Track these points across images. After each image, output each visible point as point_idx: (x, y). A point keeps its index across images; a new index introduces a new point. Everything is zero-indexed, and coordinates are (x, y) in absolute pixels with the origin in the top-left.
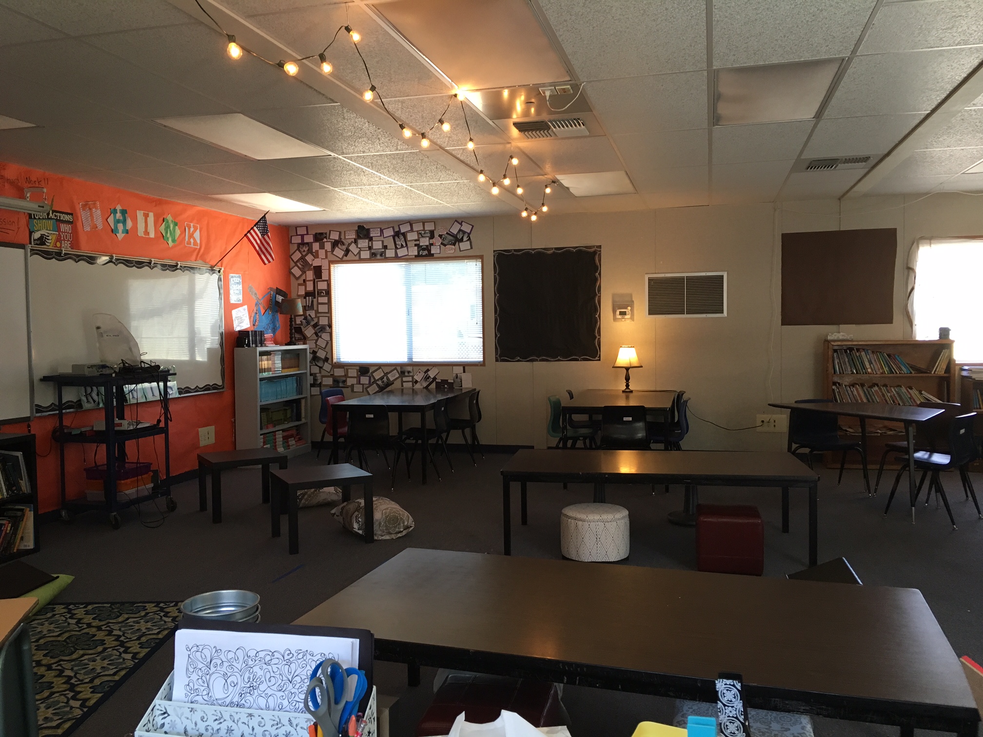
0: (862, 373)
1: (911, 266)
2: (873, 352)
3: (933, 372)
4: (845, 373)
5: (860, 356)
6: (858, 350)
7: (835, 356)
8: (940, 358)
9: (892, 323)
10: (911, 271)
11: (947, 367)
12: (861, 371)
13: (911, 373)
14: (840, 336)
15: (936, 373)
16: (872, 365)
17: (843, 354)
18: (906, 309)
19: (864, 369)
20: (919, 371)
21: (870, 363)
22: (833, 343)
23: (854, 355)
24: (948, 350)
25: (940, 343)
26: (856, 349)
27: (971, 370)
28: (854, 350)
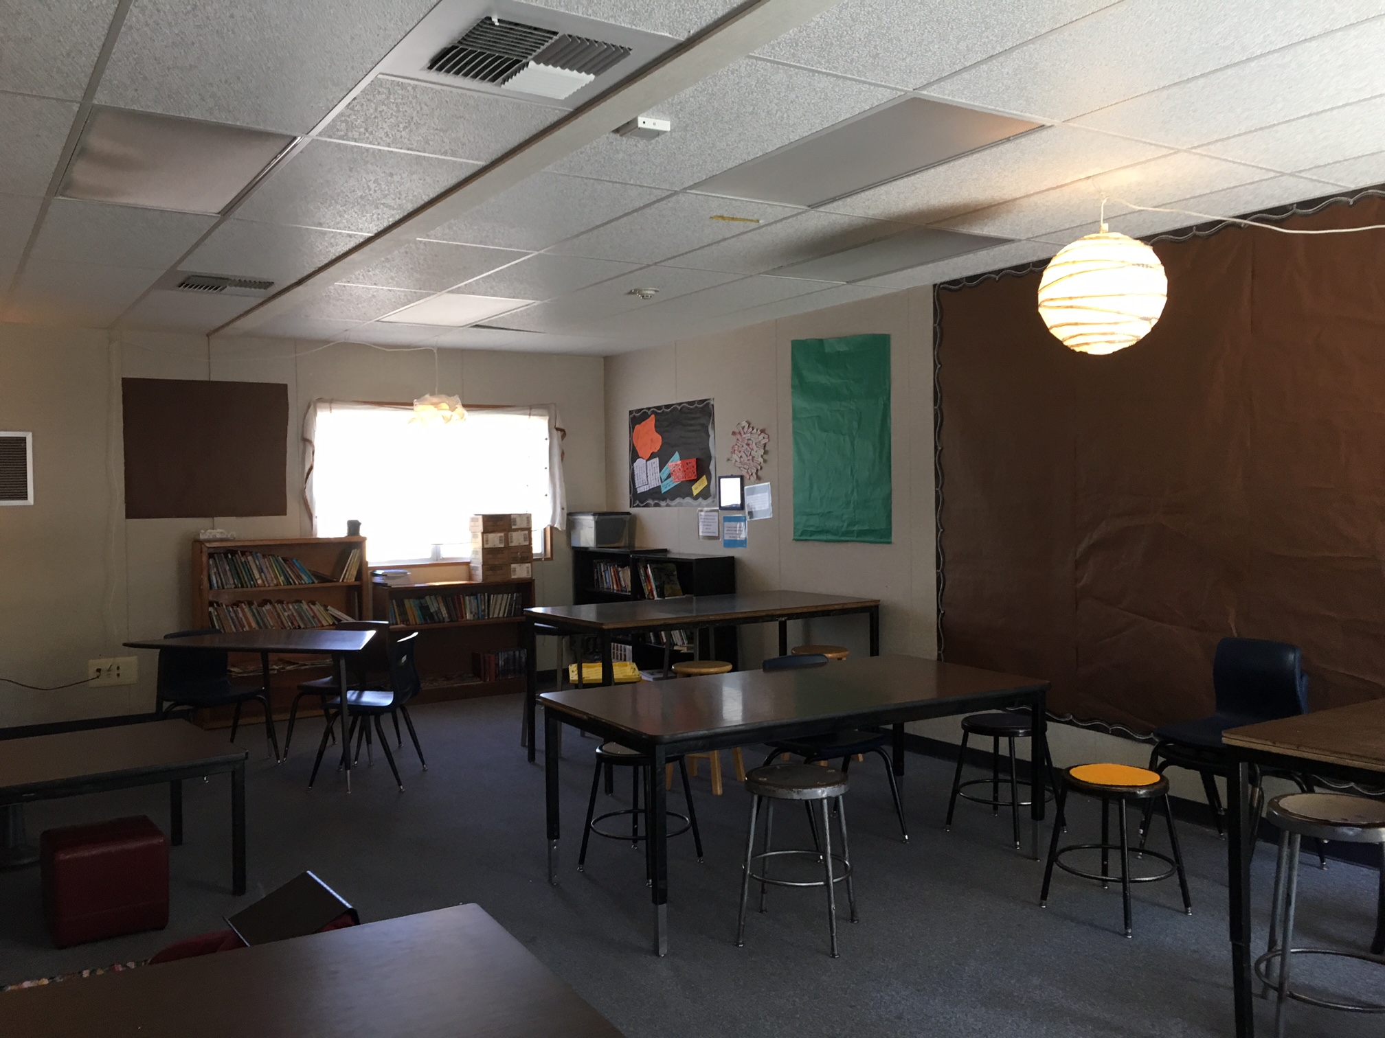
0: (249, 586)
1: (308, 437)
2: (264, 556)
3: (341, 581)
4: (226, 587)
5: (247, 563)
6: (243, 553)
7: (211, 562)
8: (349, 561)
9: (285, 514)
10: (307, 443)
11: (358, 573)
12: (248, 583)
13: (313, 583)
14: (218, 533)
15: (345, 581)
16: (262, 574)
17: (222, 560)
18: (303, 497)
19: (253, 581)
20: (323, 579)
21: (261, 571)
22: (208, 545)
23: (239, 561)
24: (359, 551)
25: (349, 541)
26: (241, 552)
27: (386, 575)
28: (238, 554)
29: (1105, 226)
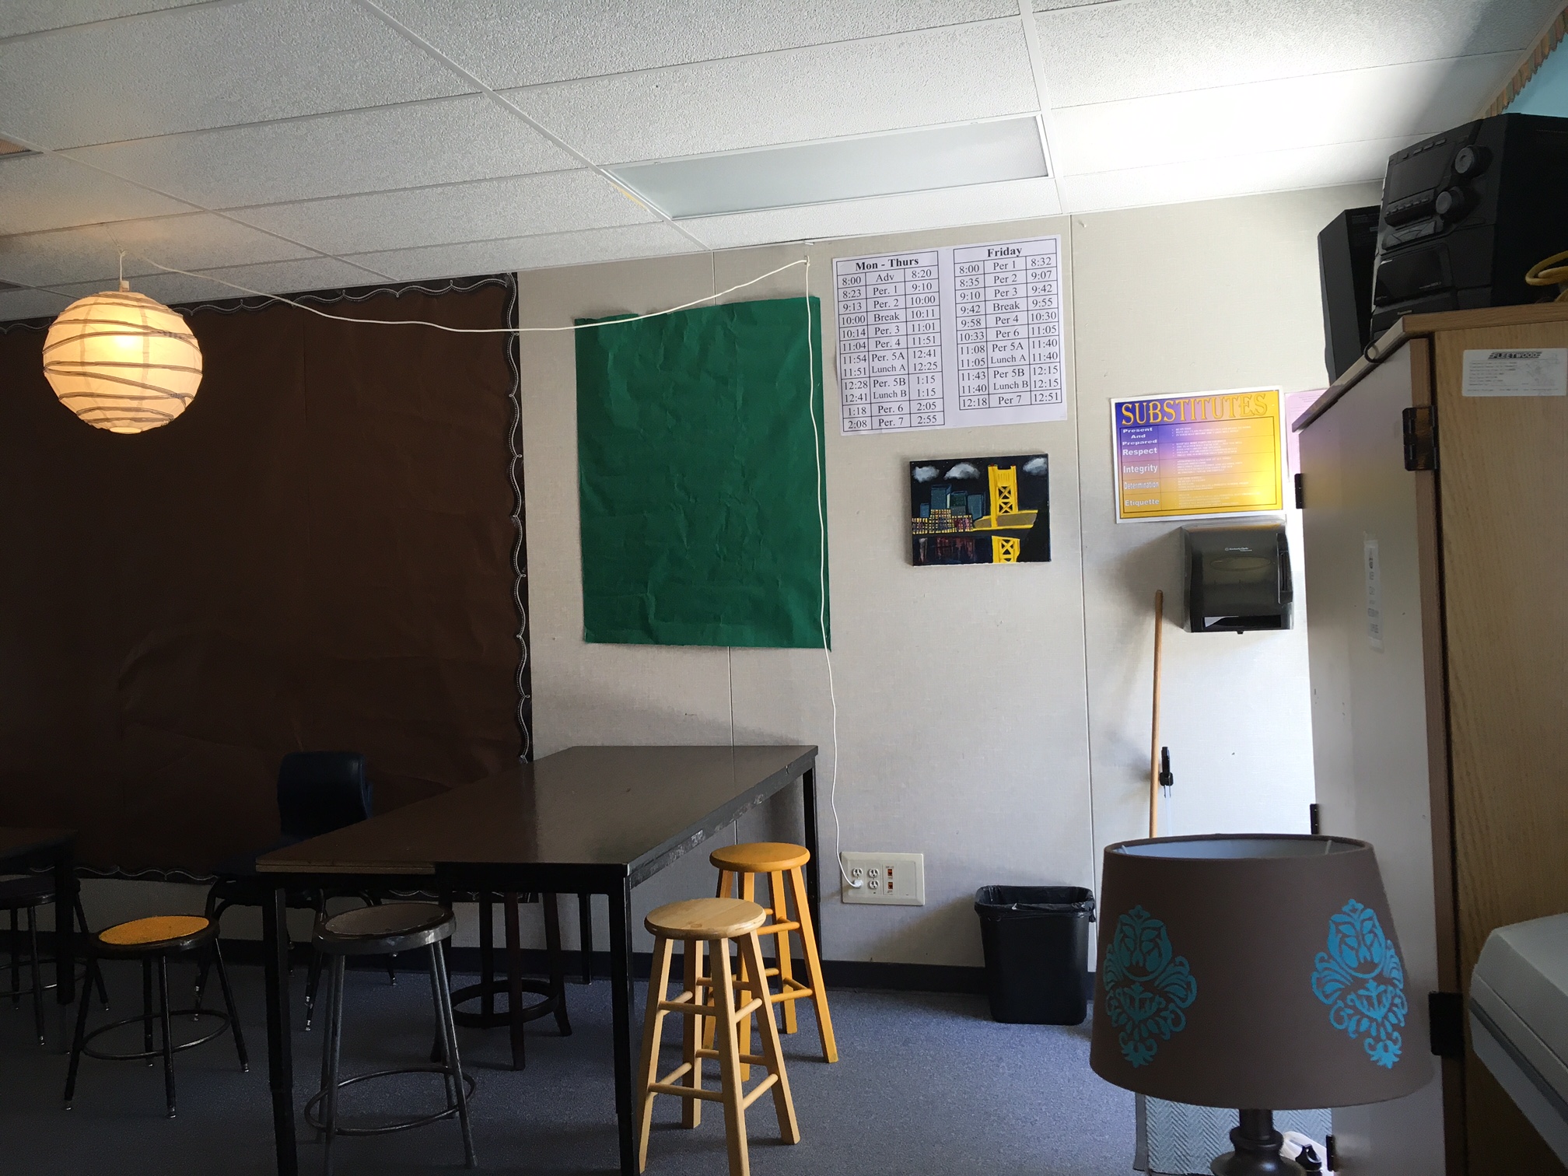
29: (126, 284)
